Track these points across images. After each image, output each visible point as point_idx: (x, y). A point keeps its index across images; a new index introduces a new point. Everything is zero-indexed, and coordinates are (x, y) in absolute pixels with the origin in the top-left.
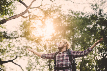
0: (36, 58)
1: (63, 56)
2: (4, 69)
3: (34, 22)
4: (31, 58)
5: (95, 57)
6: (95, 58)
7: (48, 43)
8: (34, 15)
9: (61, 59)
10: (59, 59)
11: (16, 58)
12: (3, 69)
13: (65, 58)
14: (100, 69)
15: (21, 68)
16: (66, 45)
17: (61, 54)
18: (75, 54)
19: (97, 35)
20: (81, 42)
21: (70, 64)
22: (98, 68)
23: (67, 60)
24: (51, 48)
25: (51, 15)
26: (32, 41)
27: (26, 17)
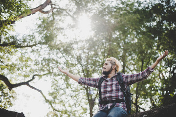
0: (64, 78)
1: (112, 85)
2: (14, 95)
3: (60, 20)
4: (57, 78)
5: (159, 74)
6: (161, 75)
7: (84, 52)
8: (59, 8)
9: (109, 89)
10: (105, 90)
11: (33, 78)
12: (12, 96)
13: (114, 88)
14: (169, 93)
15: (42, 94)
16: (115, 67)
17: (107, 81)
18: (129, 80)
19: (164, 38)
20: (137, 50)
21: (122, 96)
22: (165, 92)
23: (117, 90)
24: (89, 61)
25: (87, 7)
26: (58, 51)
27: (47, 12)
